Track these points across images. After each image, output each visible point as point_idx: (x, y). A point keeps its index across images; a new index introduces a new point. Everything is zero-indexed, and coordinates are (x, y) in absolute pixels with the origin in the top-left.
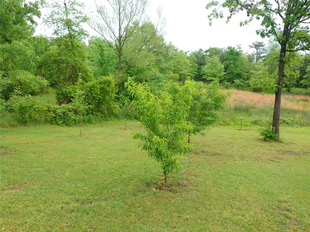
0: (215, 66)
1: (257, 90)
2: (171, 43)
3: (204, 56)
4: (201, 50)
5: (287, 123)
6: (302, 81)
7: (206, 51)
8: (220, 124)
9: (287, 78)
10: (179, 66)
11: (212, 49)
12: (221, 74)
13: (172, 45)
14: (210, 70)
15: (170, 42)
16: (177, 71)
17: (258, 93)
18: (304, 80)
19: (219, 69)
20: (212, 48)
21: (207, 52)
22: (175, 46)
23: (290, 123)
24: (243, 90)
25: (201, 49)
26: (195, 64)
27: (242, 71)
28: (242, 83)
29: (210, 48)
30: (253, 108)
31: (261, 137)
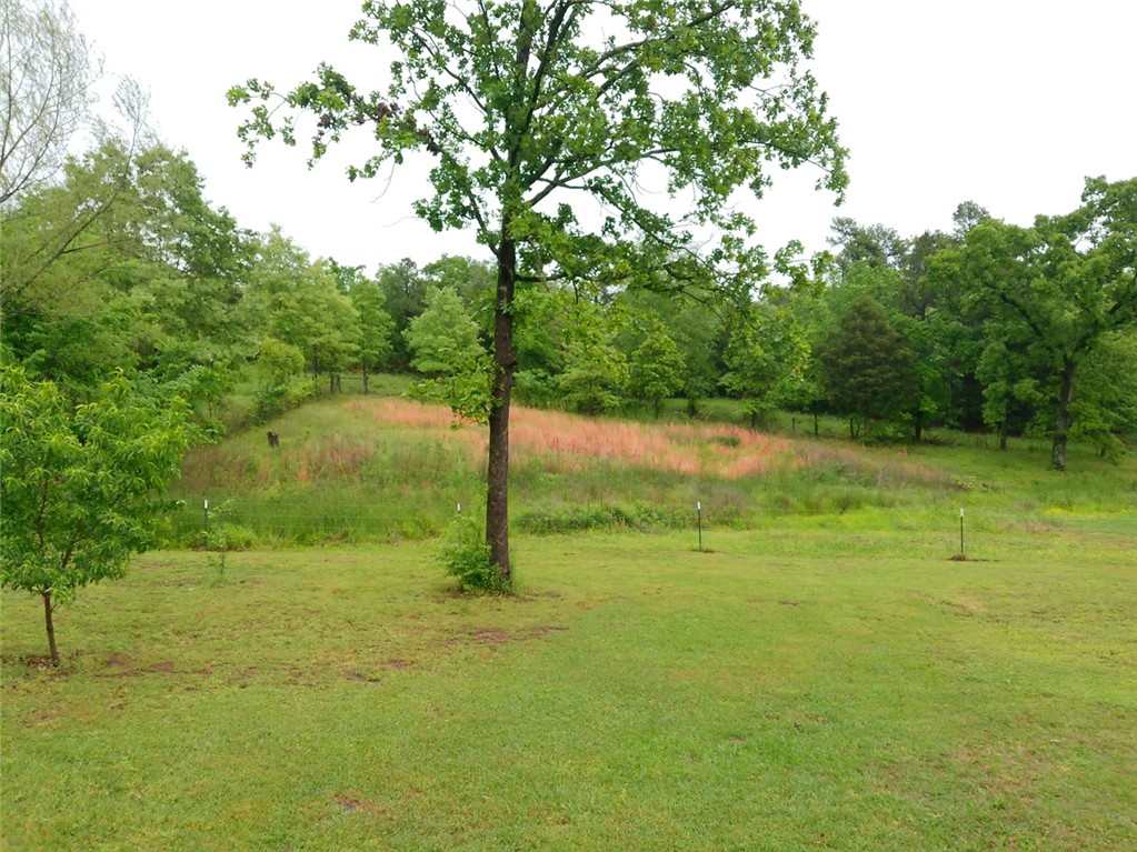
0: (449, 325)
1: (590, 409)
2: (277, 230)
3: (420, 282)
4: (410, 264)
5: (628, 522)
6: (723, 378)
7: (430, 269)
8: (405, 535)
9: (679, 369)
10: (308, 319)
11: (450, 261)
12: (470, 351)
13: (280, 239)
14: (430, 337)
15: (273, 226)
16: (298, 338)
17: (584, 419)
18: (730, 374)
19: (461, 333)
20: (449, 256)
21: (432, 273)
22: (292, 244)
23: (637, 520)
24: (545, 407)
25: (407, 259)
26: (382, 314)
27: (543, 342)
28: (538, 383)
29: (444, 257)
30: (551, 470)
31: (453, 580)
